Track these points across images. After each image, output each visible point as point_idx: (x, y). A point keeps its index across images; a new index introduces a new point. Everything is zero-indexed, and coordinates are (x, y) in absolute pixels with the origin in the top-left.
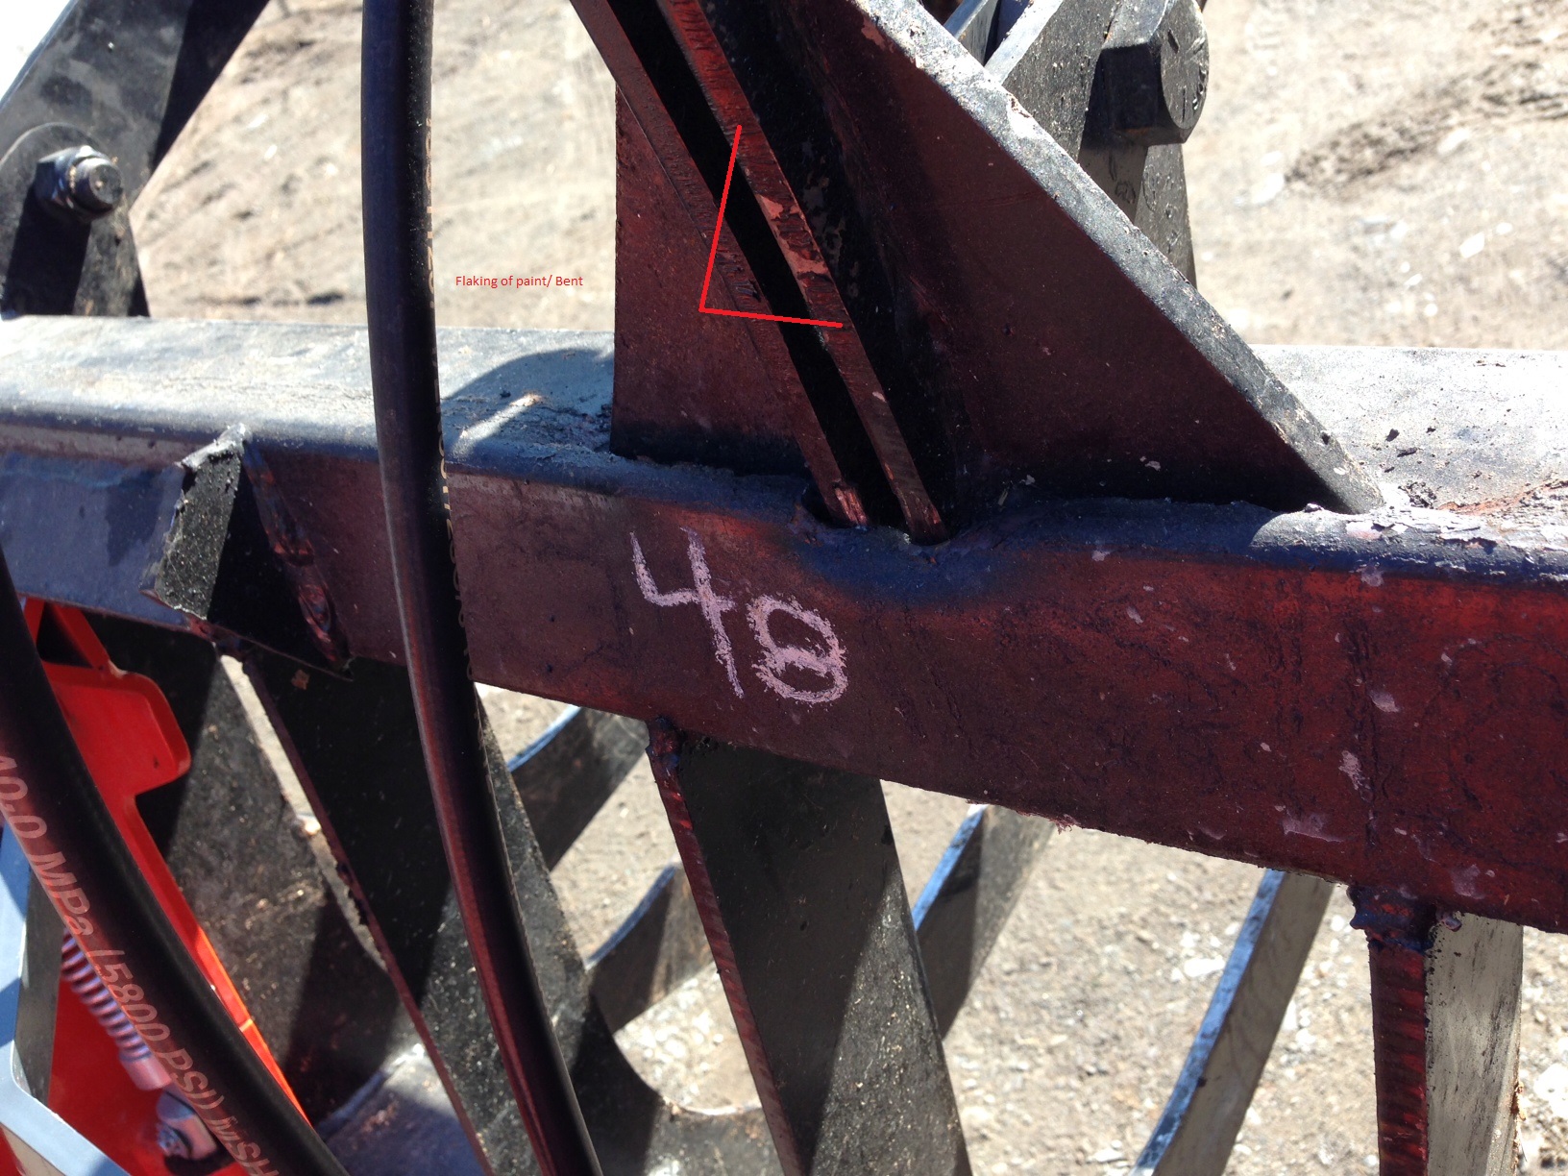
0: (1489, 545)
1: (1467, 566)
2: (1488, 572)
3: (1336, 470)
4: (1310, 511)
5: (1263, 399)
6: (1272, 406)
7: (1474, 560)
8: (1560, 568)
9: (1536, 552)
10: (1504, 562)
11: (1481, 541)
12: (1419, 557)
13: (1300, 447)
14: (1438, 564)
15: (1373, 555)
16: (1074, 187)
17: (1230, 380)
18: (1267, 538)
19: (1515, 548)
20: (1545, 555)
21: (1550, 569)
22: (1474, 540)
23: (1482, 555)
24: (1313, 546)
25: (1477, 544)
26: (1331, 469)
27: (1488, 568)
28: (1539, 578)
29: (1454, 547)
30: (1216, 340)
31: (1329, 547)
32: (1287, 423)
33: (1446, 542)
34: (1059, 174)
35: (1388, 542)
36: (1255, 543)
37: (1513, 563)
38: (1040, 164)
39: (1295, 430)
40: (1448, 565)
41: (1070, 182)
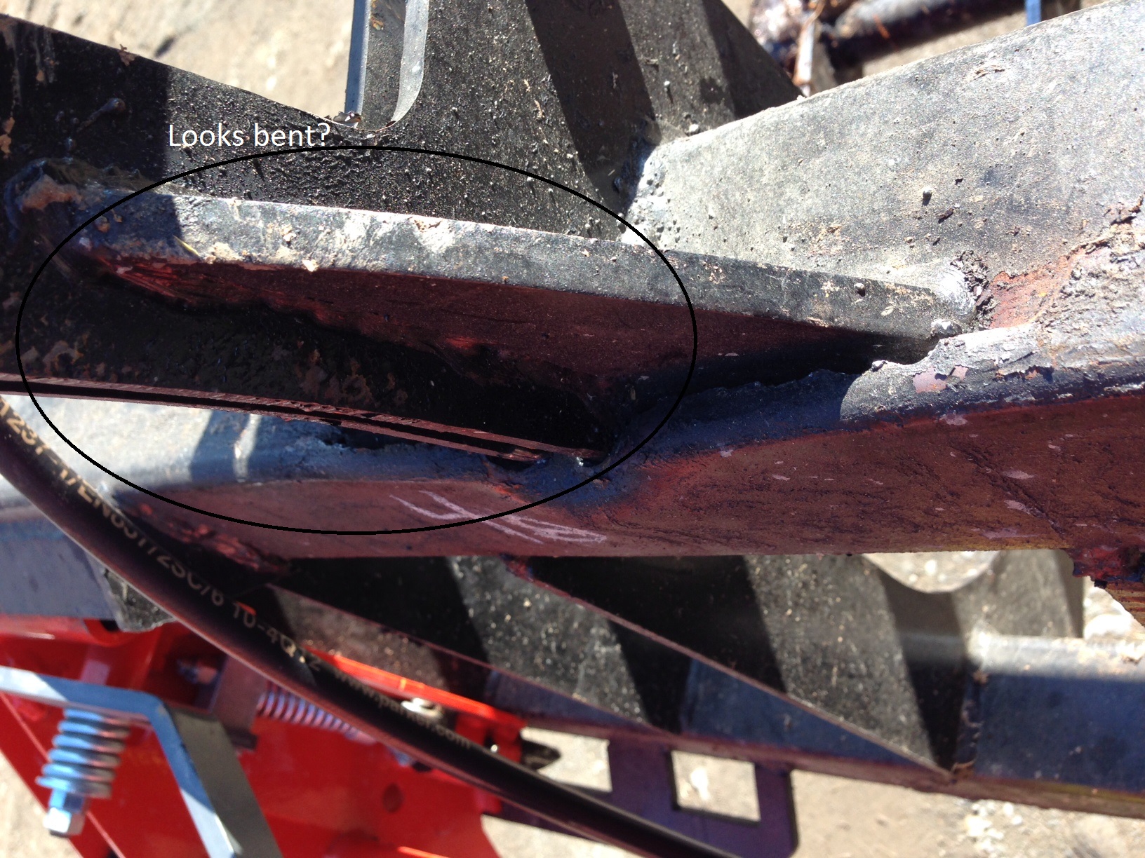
0: (1047, 373)
1: (1034, 395)
2: (1056, 397)
3: (884, 313)
4: (876, 369)
5: (787, 305)
6: (799, 305)
7: (1038, 389)
8: (1121, 379)
9: (1091, 368)
10: (1067, 385)
11: (1039, 369)
12: (988, 397)
13: (842, 321)
14: (1008, 400)
15: (947, 404)
16: (516, 256)
17: (749, 314)
18: (852, 410)
19: (1072, 369)
20: (1102, 370)
21: (1112, 382)
22: (1031, 369)
23: (1043, 382)
24: (893, 409)
25: (1035, 372)
26: (878, 316)
27: (1054, 393)
28: (1104, 392)
29: (1015, 380)
30: (718, 286)
31: (907, 407)
32: (818, 308)
33: (1006, 378)
34: (496, 255)
35: (955, 390)
36: (844, 417)
37: (1075, 383)
38: (474, 262)
39: (828, 308)
40: (1017, 399)
41: (511, 254)
